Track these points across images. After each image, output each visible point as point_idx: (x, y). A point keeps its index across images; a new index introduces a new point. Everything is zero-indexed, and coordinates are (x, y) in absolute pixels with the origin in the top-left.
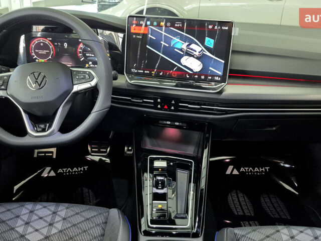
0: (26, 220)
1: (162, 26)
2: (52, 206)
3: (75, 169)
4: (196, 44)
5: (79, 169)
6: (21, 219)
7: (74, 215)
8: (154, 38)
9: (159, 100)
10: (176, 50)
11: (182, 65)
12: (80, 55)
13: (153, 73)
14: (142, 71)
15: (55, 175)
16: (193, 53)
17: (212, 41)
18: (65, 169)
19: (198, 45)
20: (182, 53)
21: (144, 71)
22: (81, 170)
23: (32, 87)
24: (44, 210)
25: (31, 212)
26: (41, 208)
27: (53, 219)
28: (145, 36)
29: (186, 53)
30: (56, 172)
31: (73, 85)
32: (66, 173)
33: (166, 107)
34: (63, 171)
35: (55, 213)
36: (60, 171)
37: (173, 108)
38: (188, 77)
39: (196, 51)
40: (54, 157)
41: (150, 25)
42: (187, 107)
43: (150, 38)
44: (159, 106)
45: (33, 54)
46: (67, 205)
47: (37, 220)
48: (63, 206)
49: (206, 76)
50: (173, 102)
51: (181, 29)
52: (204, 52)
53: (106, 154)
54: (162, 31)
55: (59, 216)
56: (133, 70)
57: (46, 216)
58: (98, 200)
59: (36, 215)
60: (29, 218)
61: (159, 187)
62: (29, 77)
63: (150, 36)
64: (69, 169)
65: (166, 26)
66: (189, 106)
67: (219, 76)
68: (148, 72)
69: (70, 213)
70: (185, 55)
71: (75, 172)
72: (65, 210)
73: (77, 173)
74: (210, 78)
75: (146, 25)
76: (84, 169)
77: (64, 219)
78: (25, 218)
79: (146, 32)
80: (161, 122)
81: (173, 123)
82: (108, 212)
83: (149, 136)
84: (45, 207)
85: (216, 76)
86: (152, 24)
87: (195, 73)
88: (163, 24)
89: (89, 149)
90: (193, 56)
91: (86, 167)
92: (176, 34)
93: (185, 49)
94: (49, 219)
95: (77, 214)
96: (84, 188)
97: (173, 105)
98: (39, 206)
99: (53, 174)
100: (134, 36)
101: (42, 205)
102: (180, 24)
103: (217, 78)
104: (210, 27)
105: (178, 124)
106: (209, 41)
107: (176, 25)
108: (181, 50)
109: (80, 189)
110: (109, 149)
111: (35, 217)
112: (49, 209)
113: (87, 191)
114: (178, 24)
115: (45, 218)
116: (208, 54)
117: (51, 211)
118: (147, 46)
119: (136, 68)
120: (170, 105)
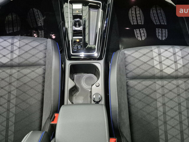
24: (5, 42)
27: (12, 48)
35: (12, 44)
47: (3, 49)
48: (17, 39)
55: (16, 46)
58: (45, 17)
59: (1, 46)
61: (77, 26)
69: (22, 44)
72: (19, 42)
77: (19, 48)
95: (27, 44)
96: (34, 9)
112: (8, 42)
113: (36, 11)
115: (7, 48)
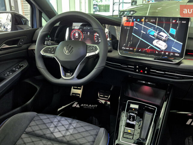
0: (55, 125)
1: (142, 22)
2: (70, 120)
3: (90, 106)
4: (164, 32)
5: (93, 106)
6: (53, 124)
7: (80, 127)
8: (137, 29)
9: (137, 67)
10: (150, 36)
11: (153, 45)
12: (96, 39)
13: (135, 49)
14: (128, 49)
15: (79, 107)
16: (161, 38)
17: (175, 30)
18: (85, 105)
19: (165, 32)
20: (154, 38)
21: (129, 49)
22: (93, 107)
23: (66, 53)
24: (65, 121)
25: (59, 121)
26: (64, 120)
27: (69, 127)
28: (132, 27)
29: (157, 37)
30: (80, 105)
31: (87, 53)
32: (85, 107)
33: (141, 71)
34: (84, 105)
35: (70, 124)
36: (82, 105)
37: (146, 72)
38: (157, 53)
39: (163, 37)
40: (80, 97)
41: (135, 21)
42: (155, 72)
43: (135, 28)
44: (137, 71)
45: (72, 38)
46: (77, 121)
47: (61, 126)
48: (75, 121)
49: (169, 53)
50: (146, 68)
51: (155, 23)
52: (169, 37)
53: (108, 99)
54: (142, 24)
55: (72, 126)
56: (123, 48)
57: (66, 125)
59: (61, 123)
60: (57, 124)
61: (131, 120)
62: (65, 48)
63: (134, 27)
64: (87, 105)
65: (145, 21)
66: (157, 72)
67: (178, 53)
68: (132, 49)
69: (79, 126)
70: (156, 39)
71: (90, 107)
72: (76, 123)
73: (91, 108)
74: (172, 54)
75: (133, 21)
76: (95, 106)
77: (75, 128)
78: (55, 124)
79: (132, 25)
80: (139, 81)
81: (146, 83)
82: (99, 129)
83: (132, 90)
84: (66, 120)
85: (176, 53)
86: (136, 21)
87: (162, 51)
88: (143, 20)
89: (99, 95)
90: (161, 40)
91: (96, 106)
92: (151, 26)
93: (156, 35)
94: (67, 126)
95: (82, 127)
96: (93, 117)
97: (146, 70)
98: (63, 119)
99: (78, 106)
100: (125, 28)
101: (65, 118)
102: (154, 20)
103: (177, 55)
104: (174, 21)
105: (150, 83)
106: (173, 30)
107: (151, 21)
108: (154, 36)
109: (91, 117)
110: (109, 96)
111: (60, 124)
112: (68, 121)
113: (95, 119)
114: (152, 20)
115: (65, 126)
116: (172, 38)
117: (69, 122)
118: (133, 34)
119: (125, 47)
120: (144, 70)
